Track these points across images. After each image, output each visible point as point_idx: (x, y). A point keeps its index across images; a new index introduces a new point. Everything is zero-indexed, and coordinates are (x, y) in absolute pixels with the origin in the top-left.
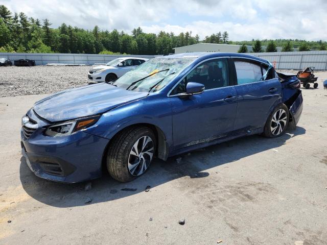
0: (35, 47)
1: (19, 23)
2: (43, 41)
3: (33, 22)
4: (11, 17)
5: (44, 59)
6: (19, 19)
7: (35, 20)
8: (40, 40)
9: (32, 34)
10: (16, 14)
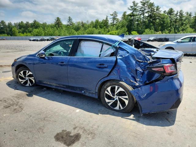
0: (183, 30)
1: (178, 16)
2: (190, 26)
3: (187, 15)
4: (174, 14)
5: (176, 37)
6: (179, 14)
7: (189, 13)
8: (188, 26)
9: (184, 22)
10: (178, 11)
